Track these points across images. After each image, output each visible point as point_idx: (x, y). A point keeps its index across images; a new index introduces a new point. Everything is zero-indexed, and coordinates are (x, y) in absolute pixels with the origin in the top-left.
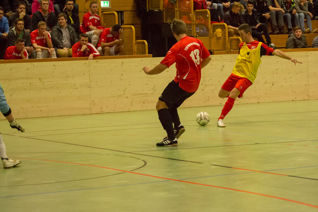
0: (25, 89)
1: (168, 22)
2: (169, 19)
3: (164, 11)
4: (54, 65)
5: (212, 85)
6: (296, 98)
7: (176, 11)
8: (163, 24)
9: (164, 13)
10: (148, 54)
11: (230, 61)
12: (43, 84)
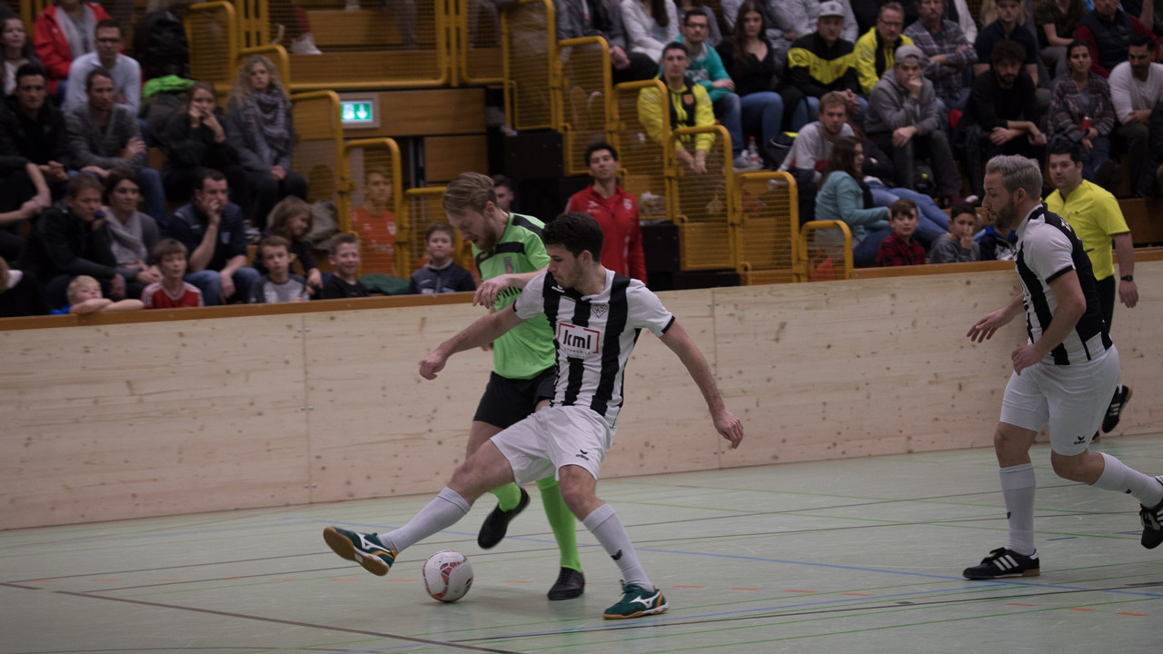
0: (78, 421)
5: (744, 392)
9: (569, 140)
11: (805, 305)
12: (140, 401)
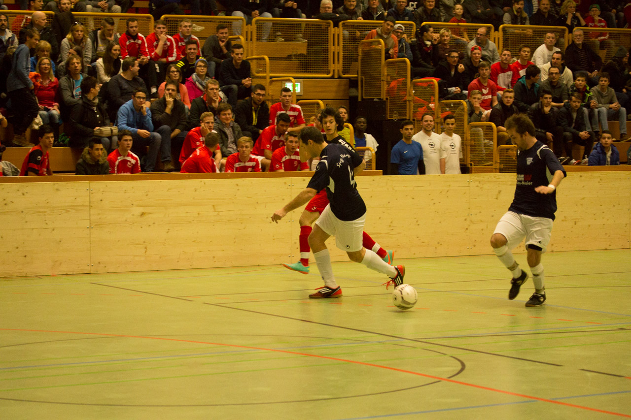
0: (190, 222)
1: (394, 118)
2: (396, 114)
3: (389, 101)
4: (237, 185)
5: (481, 221)
6: (610, 245)
7: (409, 101)
8: (386, 121)
9: (388, 104)
10: (376, 169)
11: (510, 183)
12: (218, 214)
